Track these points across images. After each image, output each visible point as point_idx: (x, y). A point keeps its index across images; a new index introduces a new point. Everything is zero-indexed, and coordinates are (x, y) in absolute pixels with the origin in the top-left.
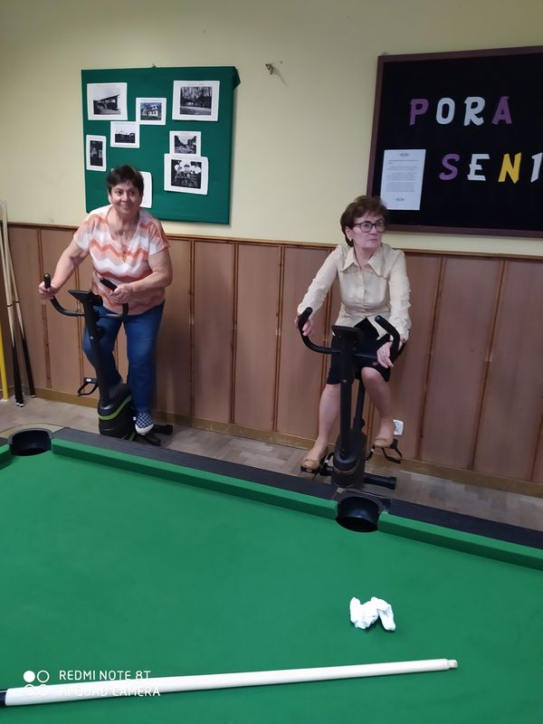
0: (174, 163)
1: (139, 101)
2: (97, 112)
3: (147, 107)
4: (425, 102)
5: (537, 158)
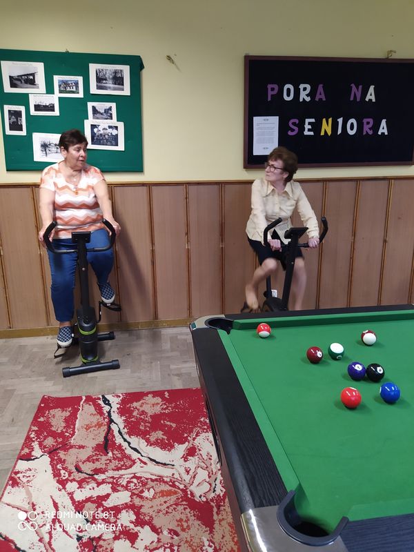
1: (57, 79)
2: (14, 85)
3: (66, 83)
4: (276, 87)
5: (340, 120)
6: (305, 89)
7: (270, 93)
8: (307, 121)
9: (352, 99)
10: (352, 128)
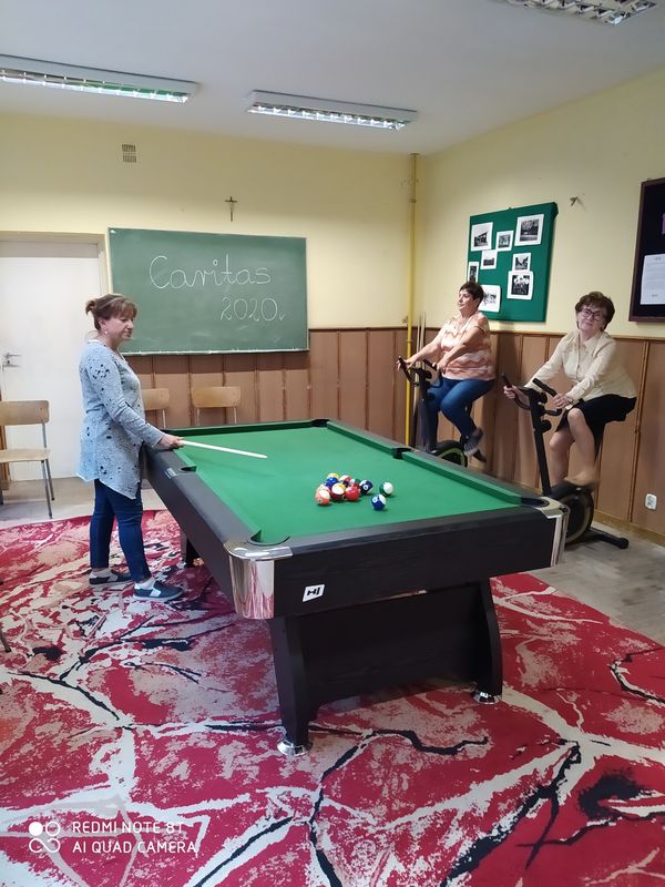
0: (514, 277)
1: (499, 234)
2: (476, 245)
3: (502, 238)
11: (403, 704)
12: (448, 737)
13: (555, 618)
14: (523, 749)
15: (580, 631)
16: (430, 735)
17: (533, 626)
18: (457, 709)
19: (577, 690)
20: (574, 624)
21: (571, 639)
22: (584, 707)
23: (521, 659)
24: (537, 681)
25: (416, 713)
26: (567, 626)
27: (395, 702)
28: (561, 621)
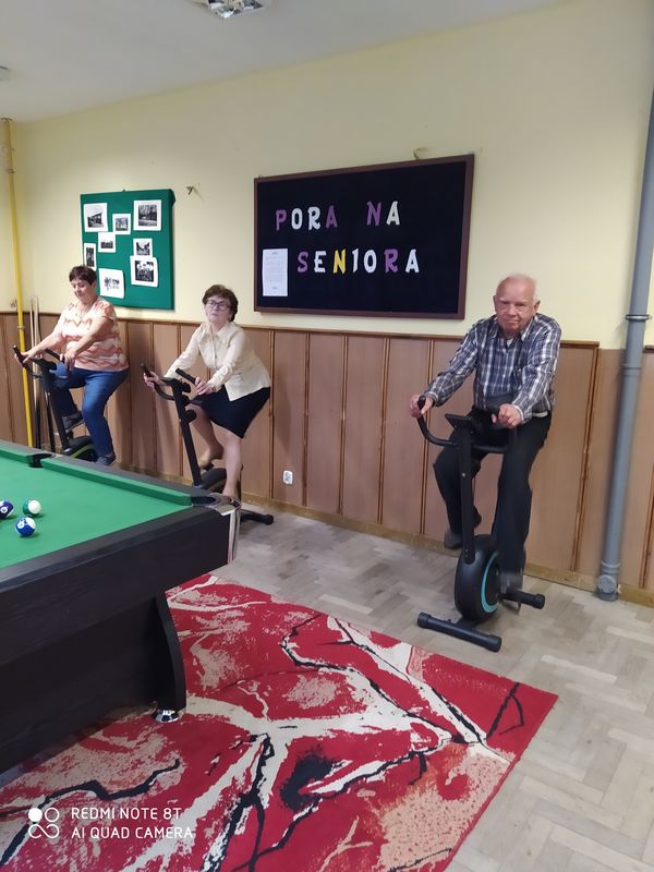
0: (137, 263)
1: (115, 216)
2: (90, 225)
3: (119, 220)
4: (284, 212)
5: (356, 253)
6: (314, 214)
7: (279, 221)
8: (318, 254)
9: (369, 223)
10: (370, 264)
11: (77, 751)
12: (137, 772)
13: (223, 607)
14: (216, 760)
15: (248, 615)
16: (116, 778)
17: (203, 621)
18: (140, 738)
19: (256, 678)
20: (241, 609)
21: (241, 626)
22: (266, 694)
23: (198, 660)
24: (217, 680)
25: (94, 757)
26: (235, 614)
27: (68, 753)
28: (229, 610)
